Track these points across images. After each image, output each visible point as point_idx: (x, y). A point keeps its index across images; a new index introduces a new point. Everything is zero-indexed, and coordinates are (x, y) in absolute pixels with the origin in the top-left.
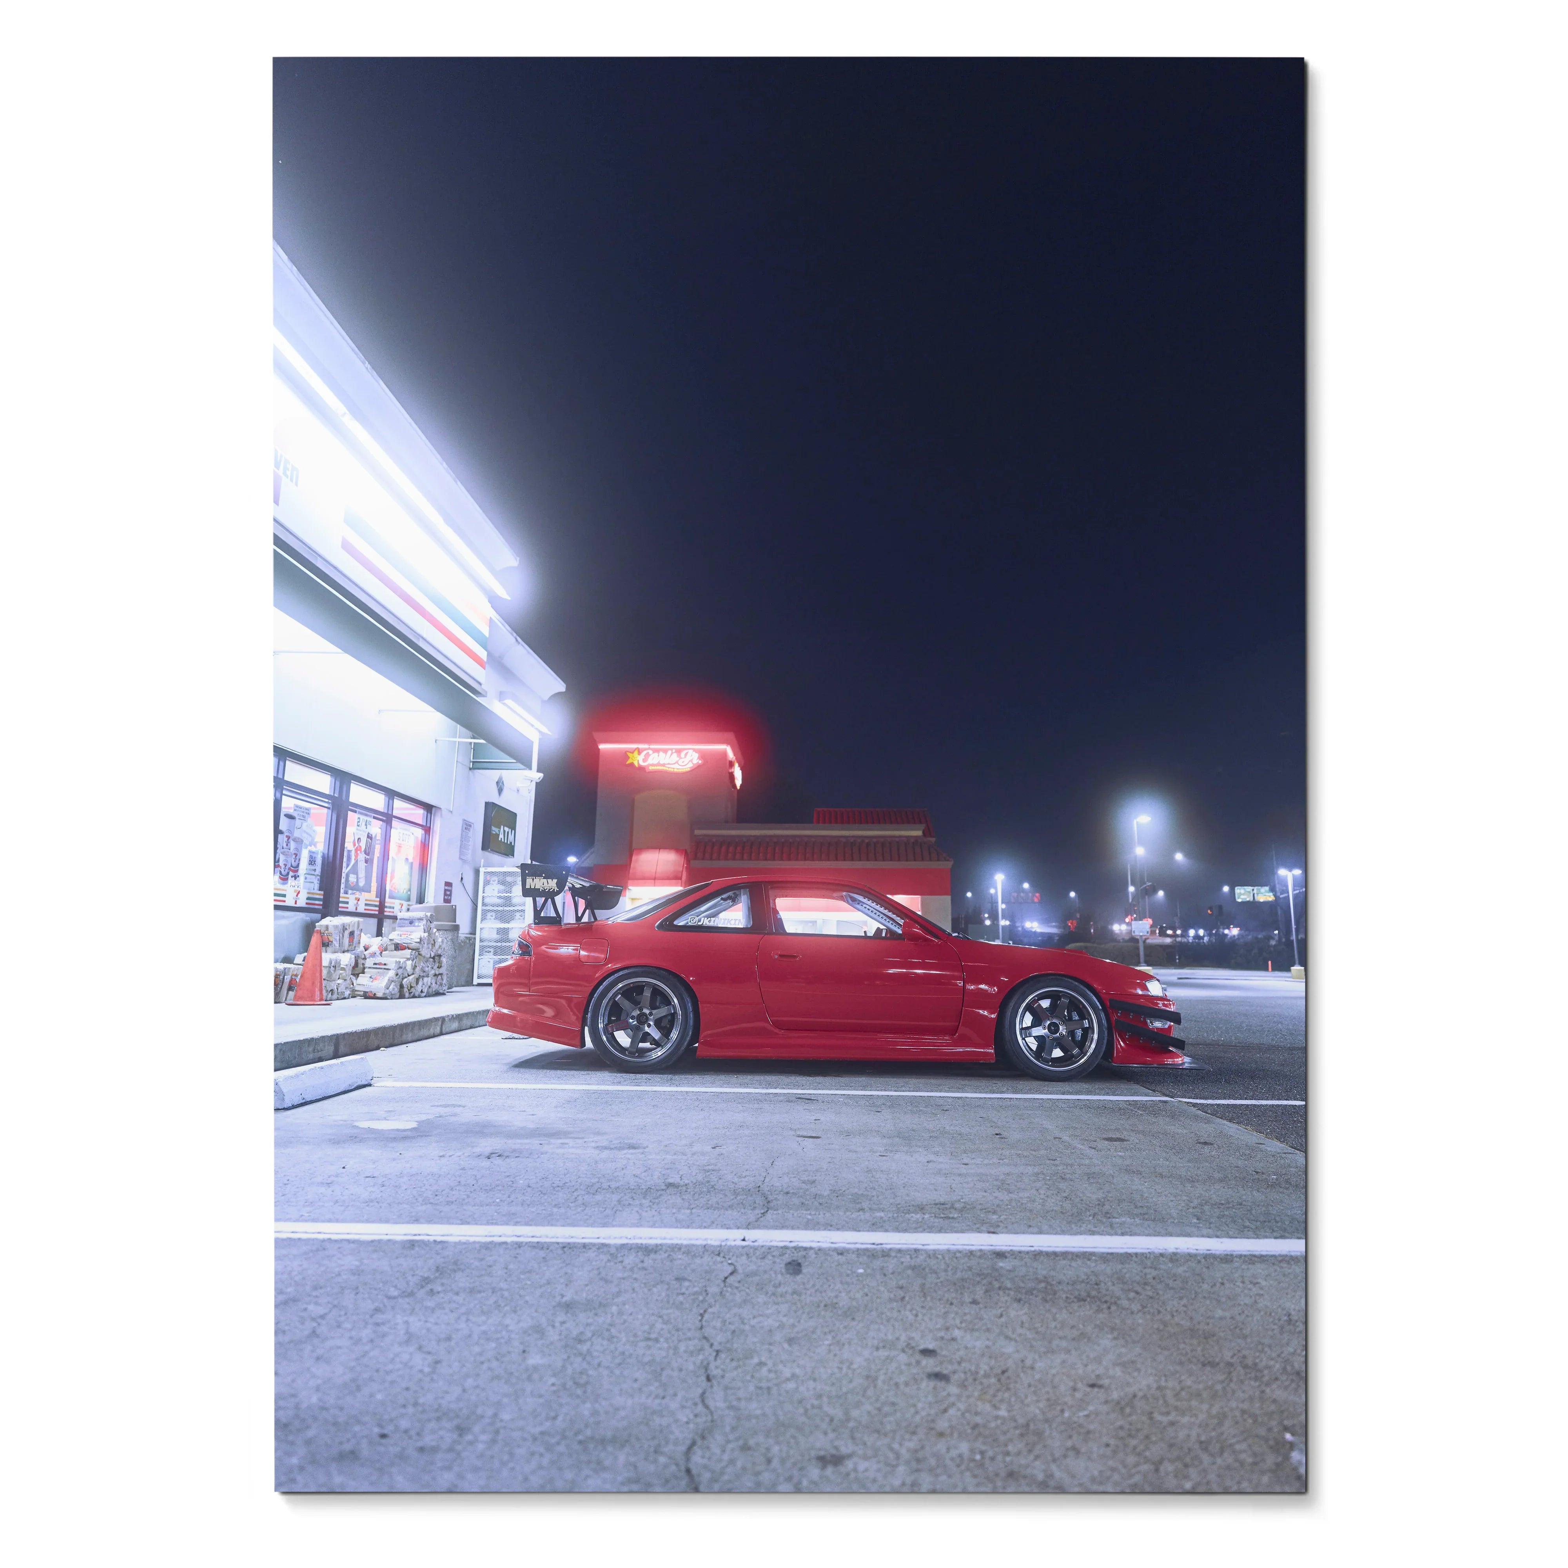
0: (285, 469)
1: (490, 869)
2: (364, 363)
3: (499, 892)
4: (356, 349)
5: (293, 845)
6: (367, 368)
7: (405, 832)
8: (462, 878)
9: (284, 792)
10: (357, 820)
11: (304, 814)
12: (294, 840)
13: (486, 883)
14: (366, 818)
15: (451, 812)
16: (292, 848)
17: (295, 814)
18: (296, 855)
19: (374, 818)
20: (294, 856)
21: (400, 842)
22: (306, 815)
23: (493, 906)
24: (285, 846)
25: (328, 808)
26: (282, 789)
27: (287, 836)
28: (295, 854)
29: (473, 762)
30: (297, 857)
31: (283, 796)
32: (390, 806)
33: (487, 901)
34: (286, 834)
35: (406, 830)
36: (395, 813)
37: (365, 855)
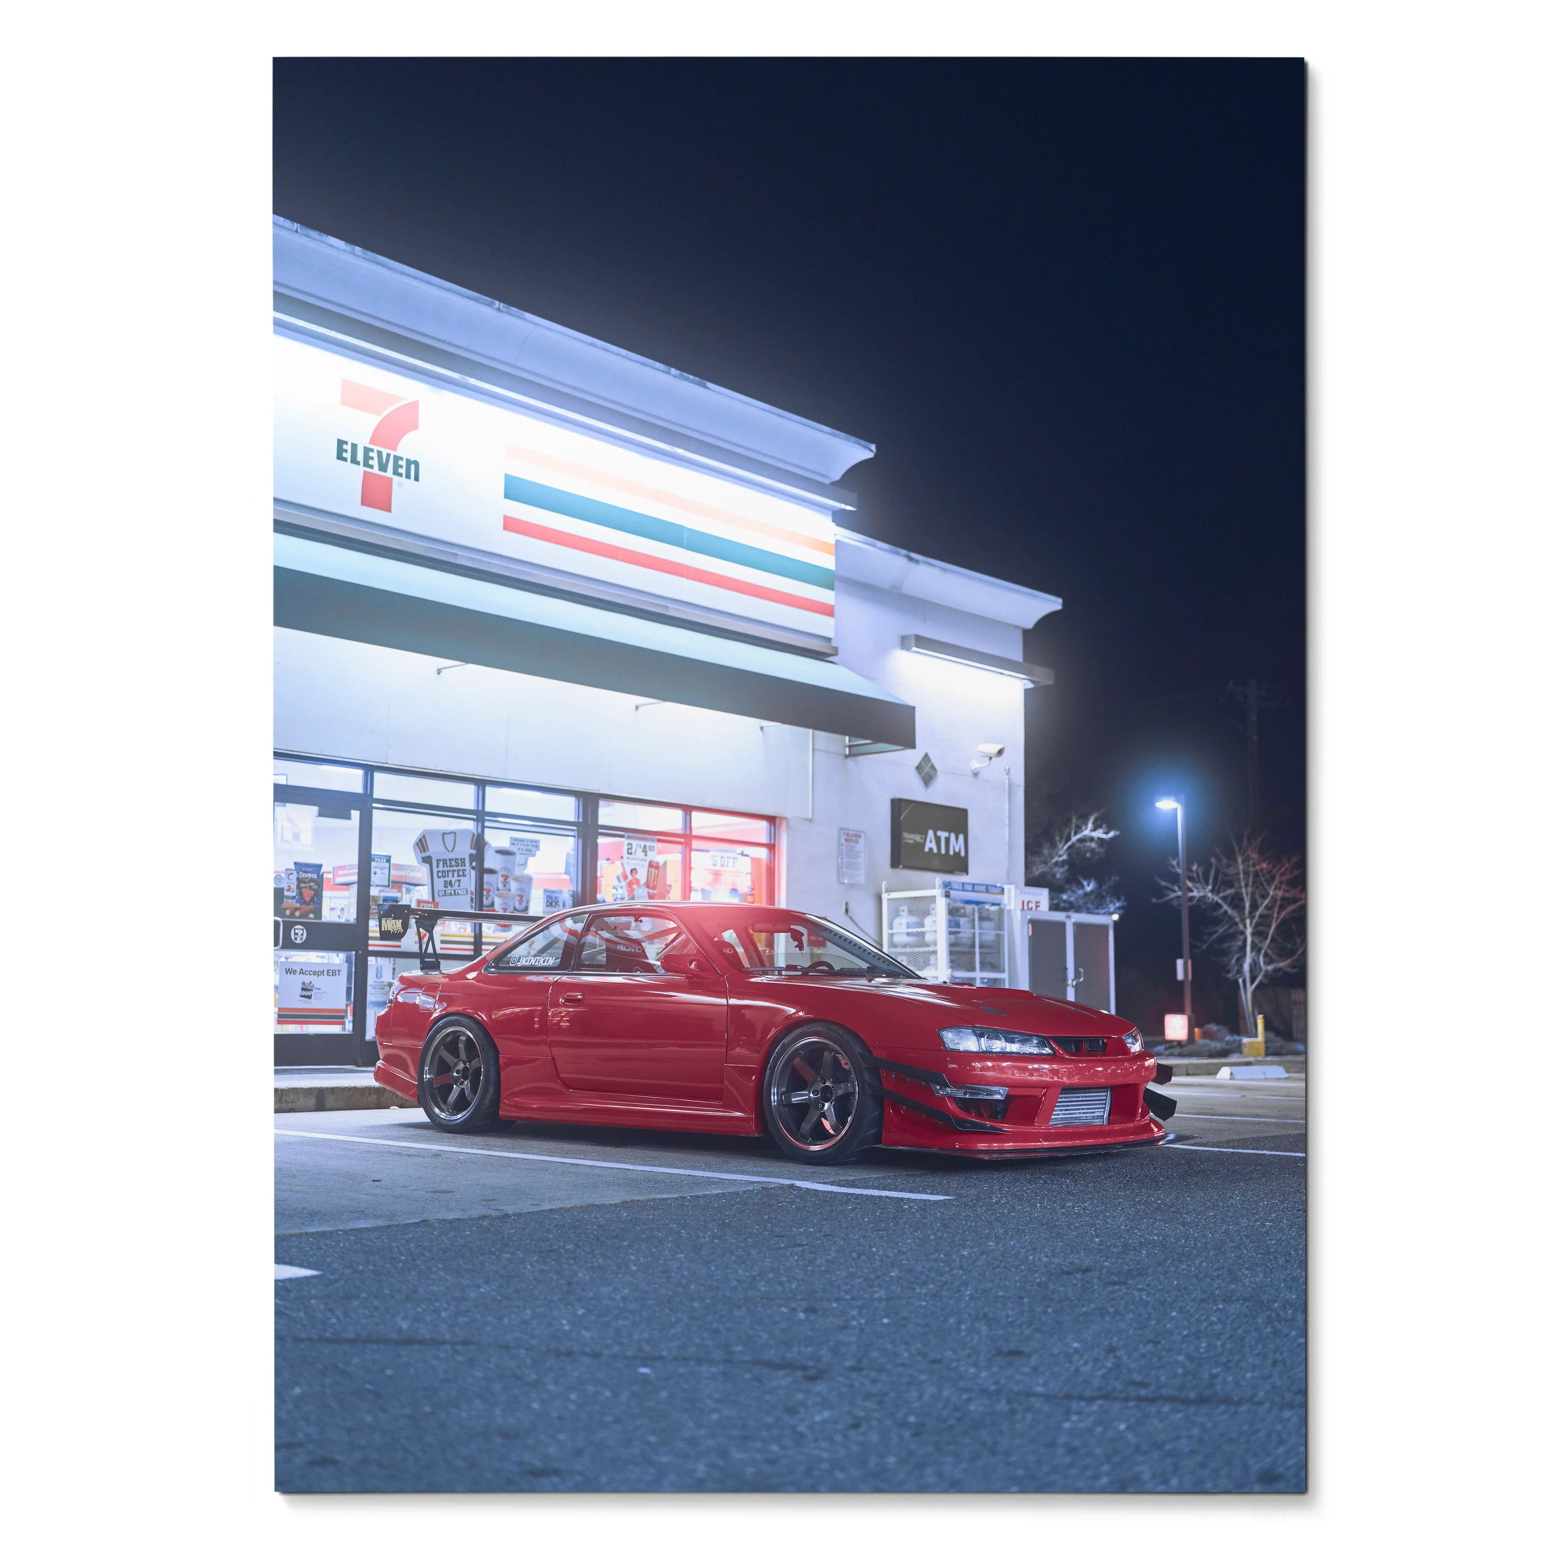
0: (396, 467)
1: (894, 895)
2: (490, 305)
3: (908, 927)
4: (476, 294)
5: (513, 886)
6: (498, 309)
7: (726, 855)
8: (847, 911)
9: (487, 824)
10: (626, 847)
11: (530, 848)
12: (516, 879)
13: (895, 913)
14: (643, 843)
15: (811, 821)
16: (513, 890)
17: (514, 849)
18: (521, 897)
19: (659, 841)
20: (518, 898)
21: (718, 867)
22: (534, 849)
23: (905, 946)
24: (501, 886)
25: (574, 836)
26: (483, 821)
27: (502, 876)
28: (518, 895)
29: (850, 747)
30: (524, 899)
31: (486, 830)
32: (688, 822)
33: (896, 939)
34: (500, 873)
35: (727, 851)
36: (695, 832)
37: (647, 890)
